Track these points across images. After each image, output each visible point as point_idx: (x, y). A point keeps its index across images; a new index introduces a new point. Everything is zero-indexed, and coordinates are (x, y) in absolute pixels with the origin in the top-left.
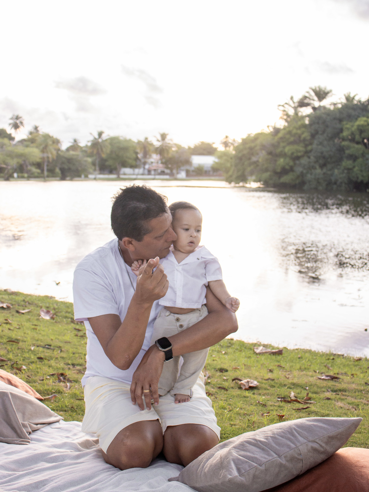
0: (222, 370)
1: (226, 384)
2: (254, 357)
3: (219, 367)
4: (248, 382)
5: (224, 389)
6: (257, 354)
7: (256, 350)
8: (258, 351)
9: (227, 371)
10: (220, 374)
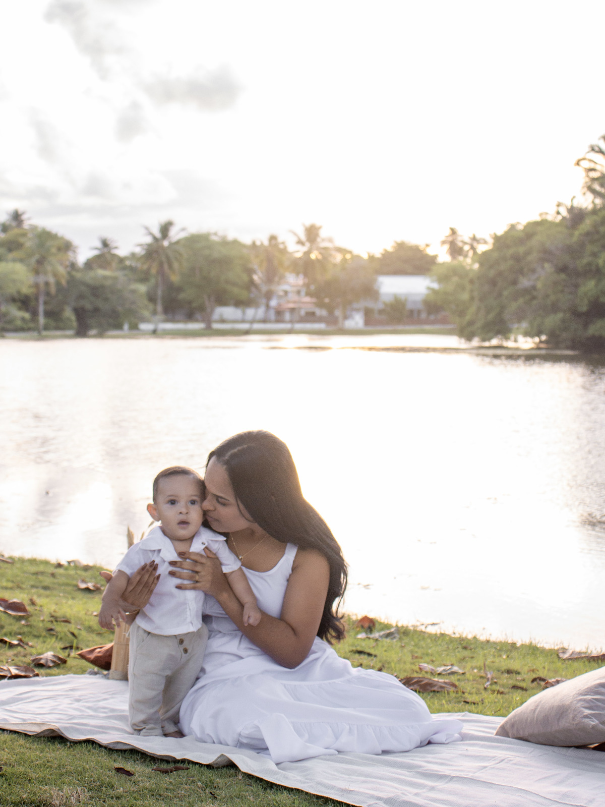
0: (509, 672)
1: (524, 685)
2: (559, 664)
3: (503, 669)
5: (522, 689)
6: (564, 660)
7: (561, 655)
8: (566, 656)
9: (518, 673)
10: (509, 676)
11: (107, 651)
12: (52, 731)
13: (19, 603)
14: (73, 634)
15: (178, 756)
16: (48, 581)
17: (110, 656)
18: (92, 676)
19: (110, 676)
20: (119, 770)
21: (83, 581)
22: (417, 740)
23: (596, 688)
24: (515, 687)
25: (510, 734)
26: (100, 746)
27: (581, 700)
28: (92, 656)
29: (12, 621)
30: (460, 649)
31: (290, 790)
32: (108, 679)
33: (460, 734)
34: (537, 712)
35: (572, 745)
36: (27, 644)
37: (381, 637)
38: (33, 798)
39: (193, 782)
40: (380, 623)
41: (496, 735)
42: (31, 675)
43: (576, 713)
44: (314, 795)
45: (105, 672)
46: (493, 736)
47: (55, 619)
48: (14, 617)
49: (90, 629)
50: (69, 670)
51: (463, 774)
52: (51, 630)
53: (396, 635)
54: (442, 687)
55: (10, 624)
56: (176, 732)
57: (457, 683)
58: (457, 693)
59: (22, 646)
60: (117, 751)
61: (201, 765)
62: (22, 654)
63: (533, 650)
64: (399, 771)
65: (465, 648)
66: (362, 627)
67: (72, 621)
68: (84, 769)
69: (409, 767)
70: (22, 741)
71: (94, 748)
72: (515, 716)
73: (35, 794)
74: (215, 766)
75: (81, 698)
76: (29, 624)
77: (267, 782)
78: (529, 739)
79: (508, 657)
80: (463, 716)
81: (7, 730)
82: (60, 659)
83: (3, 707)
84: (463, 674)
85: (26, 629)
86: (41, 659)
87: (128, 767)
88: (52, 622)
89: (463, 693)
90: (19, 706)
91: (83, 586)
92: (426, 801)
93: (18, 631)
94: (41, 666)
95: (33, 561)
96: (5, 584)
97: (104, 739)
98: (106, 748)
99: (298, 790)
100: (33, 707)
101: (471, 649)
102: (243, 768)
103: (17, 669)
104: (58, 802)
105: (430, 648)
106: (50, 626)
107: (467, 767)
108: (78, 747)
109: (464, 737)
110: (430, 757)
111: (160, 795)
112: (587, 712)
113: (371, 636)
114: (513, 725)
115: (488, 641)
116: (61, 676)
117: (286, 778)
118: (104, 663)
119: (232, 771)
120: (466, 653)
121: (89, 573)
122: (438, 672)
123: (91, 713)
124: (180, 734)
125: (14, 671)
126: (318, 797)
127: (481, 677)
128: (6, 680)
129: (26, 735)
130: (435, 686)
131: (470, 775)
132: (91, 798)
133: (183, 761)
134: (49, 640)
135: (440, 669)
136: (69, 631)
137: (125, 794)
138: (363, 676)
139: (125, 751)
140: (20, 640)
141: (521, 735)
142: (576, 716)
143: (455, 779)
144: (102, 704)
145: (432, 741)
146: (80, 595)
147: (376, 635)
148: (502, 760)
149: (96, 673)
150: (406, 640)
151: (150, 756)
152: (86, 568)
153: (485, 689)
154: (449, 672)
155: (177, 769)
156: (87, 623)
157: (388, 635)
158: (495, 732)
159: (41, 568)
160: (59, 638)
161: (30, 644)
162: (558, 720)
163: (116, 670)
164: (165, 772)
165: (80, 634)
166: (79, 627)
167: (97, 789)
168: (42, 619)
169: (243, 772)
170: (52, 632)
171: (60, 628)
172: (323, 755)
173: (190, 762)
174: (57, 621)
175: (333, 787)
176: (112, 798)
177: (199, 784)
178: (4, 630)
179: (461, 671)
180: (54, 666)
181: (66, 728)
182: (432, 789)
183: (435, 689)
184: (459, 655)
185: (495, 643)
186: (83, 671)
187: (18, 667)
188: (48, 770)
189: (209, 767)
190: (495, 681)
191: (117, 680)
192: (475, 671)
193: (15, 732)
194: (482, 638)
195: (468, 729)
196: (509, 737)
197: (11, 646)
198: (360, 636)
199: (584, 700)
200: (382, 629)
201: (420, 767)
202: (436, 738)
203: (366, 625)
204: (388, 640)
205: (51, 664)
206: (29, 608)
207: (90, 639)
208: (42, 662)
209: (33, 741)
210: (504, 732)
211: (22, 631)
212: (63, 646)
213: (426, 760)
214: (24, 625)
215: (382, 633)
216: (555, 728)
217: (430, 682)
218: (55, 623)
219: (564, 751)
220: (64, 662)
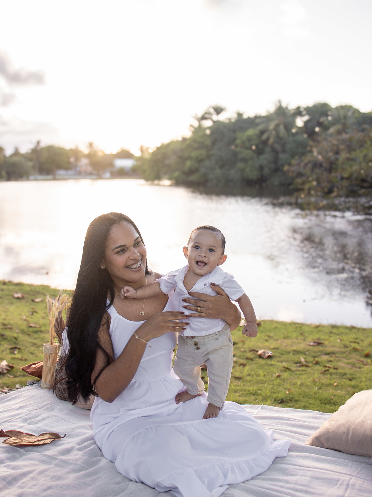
4: (264, 352)
11: (39, 367)
14: (15, 338)
19: (42, 386)
21: (17, 293)
28: (30, 370)
41: (313, 444)
47: (5, 326)
49: (23, 332)
52: (3, 335)
67: (14, 327)
82: (10, 366)
88: (3, 329)
91: (16, 295)
106: (2, 332)
114: (327, 439)
118: (37, 374)
134: (3, 343)
136: (12, 336)
149: (33, 383)
152: (17, 284)
156: (21, 328)
158: (309, 440)
160: (8, 341)
163: (45, 382)
165: (18, 337)
166: (17, 332)
170: (4, 337)
171: (7, 333)
174: (6, 328)
191: (46, 388)
196: (323, 447)
205: (5, 372)
212: (10, 347)
220: (12, 367)
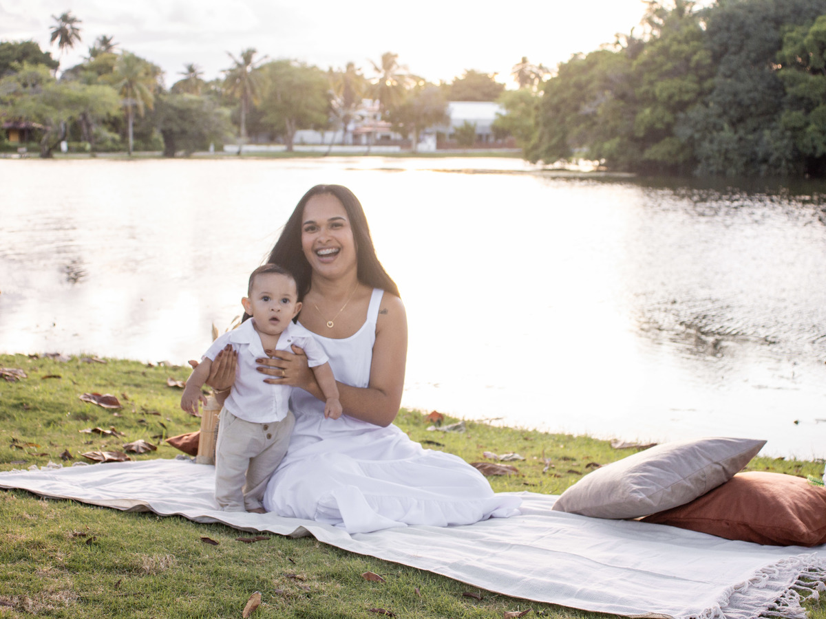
0: (565, 459)
1: (579, 469)
2: (612, 453)
3: (560, 457)
5: (577, 473)
6: (616, 449)
7: (613, 445)
8: (618, 446)
9: (574, 460)
10: (566, 462)
11: (195, 438)
12: (143, 506)
13: (111, 397)
14: (163, 425)
15: (260, 528)
16: (139, 379)
17: (197, 443)
18: (180, 461)
19: (197, 461)
20: (204, 540)
21: (172, 379)
22: (479, 514)
23: (644, 466)
24: (571, 472)
25: (565, 509)
26: (188, 520)
27: (630, 477)
28: (180, 443)
29: (105, 413)
30: (522, 440)
31: (363, 557)
32: (195, 463)
33: (519, 509)
34: (590, 488)
35: (621, 517)
36: (120, 434)
37: (449, 429)
38: (125, 564)
39: (274, 550)
40: (448, 418)
41: (553, 509)
42: (123, 459)
43: (626, 488)
44: (385, 561)
45: (193, 458)
46: (551, 510)
47: (145, 411)
48: (108, 410)
49: (179, 421)
50: (160, 456)
51: (522, 543)
52: (142, 421)
53: (463, 428)
54: (504, 471)
55: (104, 416)
56: (260, 508)
57: (518, 468)
58: (518, 476)
59: (114, 435)
60: (203, 524)
61: (281, 536)
62: (115, 442)
63: (587, 441)
64: (463, 540)
65: (526, 439)
66: (432, 420)
67: (162, 414)
68: (172, 539)
69: (473, 537)
70: (114, 515)
71: (182, 522)
72: (570, 493)
73: (126, 560)
74: (294, 537)
75: (170, 479)
76: (121, 415)
77: (343, 550)
78: (583, 512)
79: (565, 447)
80: (523, 494)
81: (100, 506)
82: (150, 446)
83: (97, 487)
84: (524, 460)
85: (118, 421)
86: (132, 446)
87: (214, 537)
88: (143, 414)
89: (524, 476)
90: (112, 486)
91: (172, 384)
92: (488, 566)
93: (111, 422)
94: (133, 452)
95: (125, 362)
96: (98, 382)
97: (191, 514)
98: (193, 521)
99: (370, 556)
100: (125, 487)
101: (531, 440)
102: (320, 538)
103: (110, 454)
104: (148, 567)
105: (495, 439)
106: (141, 418)
107: (526, 537)
108: (167, 521)
109: (523, 512)
110: (492, 529)
111: (243, 562)
112: (636, 487)
113: (440, 428)
114: (568, 501)
115: (547, 434)
116: (151, 461)
117: (360, 547)
118: (191, 449)
119: (310, 541)
120: (527, 444)
121: (177, 373)
122: (501, 459)
123: (178, 491)
124: (263, 510)
125: (107, 456)
126: (389, 563)
127: (540, 463)
128: (99, 464)
129: (118, 510)
130: (498, 470)
131: (528, 544)
132: (179, 564)
133: (265, 533)
134: (140, 430)
135: (503, 456)
136: (159, 422)
137: (210, 561)
138: (432, 456)
139: (211, 524)
140: (113, 430)
141: (575, 508)
142: (625, 491)
143: (514, 547)
144: (189, 484)
145: (494, 515)
146: (170, 392)
147: (444, 427)
148: (558, 531)
149: (184, 458)
150: (472, 432)
151: (234, 529)
152: (175, 368)
153: (544, 473)
154: (511, 458)
155: (259, 539)
156: (175, 416)
157: (455, 428)
158: (552, 507)
159: (133, 368)
160: (150, 428)
161: (123, 433)
162: (609, 495)
163: (203, 455)
164: (248, 542)
165: (169, 425)
166: (168, 419)
167: (185, 556)
168: (133, 411)
169: (320, 542)
170: (143, 423)
171: (150, 420)
172: (394, 527)
173: (271, 533)
174: (147, 413)
175: (402, 554)
176: (199, 563)
177: (280, 552)
178: (98, 421)
179: (522, 458)
180: (145, 453)
181: (155, 504)
182: (494, 555)
183: (498, 472)
184: (521, 445)
185: (553, 435)
186: (172, 456)
187: (111, 452)
188: (139, 540)
189: (288, 537)
190: (553, 466)
191: (204, 464)
192: (535, 458)
193: (108, 508)
194: (542, 430)
195: (525, 505)
196: (564, 511)
197: (104, 435)
198: (430, 429)
199: (634, 477)
200: (450, 423)
201: (483, 537)
202: (497, 513)
203: (435, 419)
204: (456, 432)
205: (142, 451)
206: (122, 402)
207: (179, 429)
208: (134, 448)
209: (125, 516)
210: (560, 507)
211: (114, 422)
212: (153, 435)
213: (488, 531)
214: (116, 417)
215: (450, 426)
216: (606, 502)
217: (494, 466)
218: (145, 415)
219: (613, 523)
220: (154, 449)
